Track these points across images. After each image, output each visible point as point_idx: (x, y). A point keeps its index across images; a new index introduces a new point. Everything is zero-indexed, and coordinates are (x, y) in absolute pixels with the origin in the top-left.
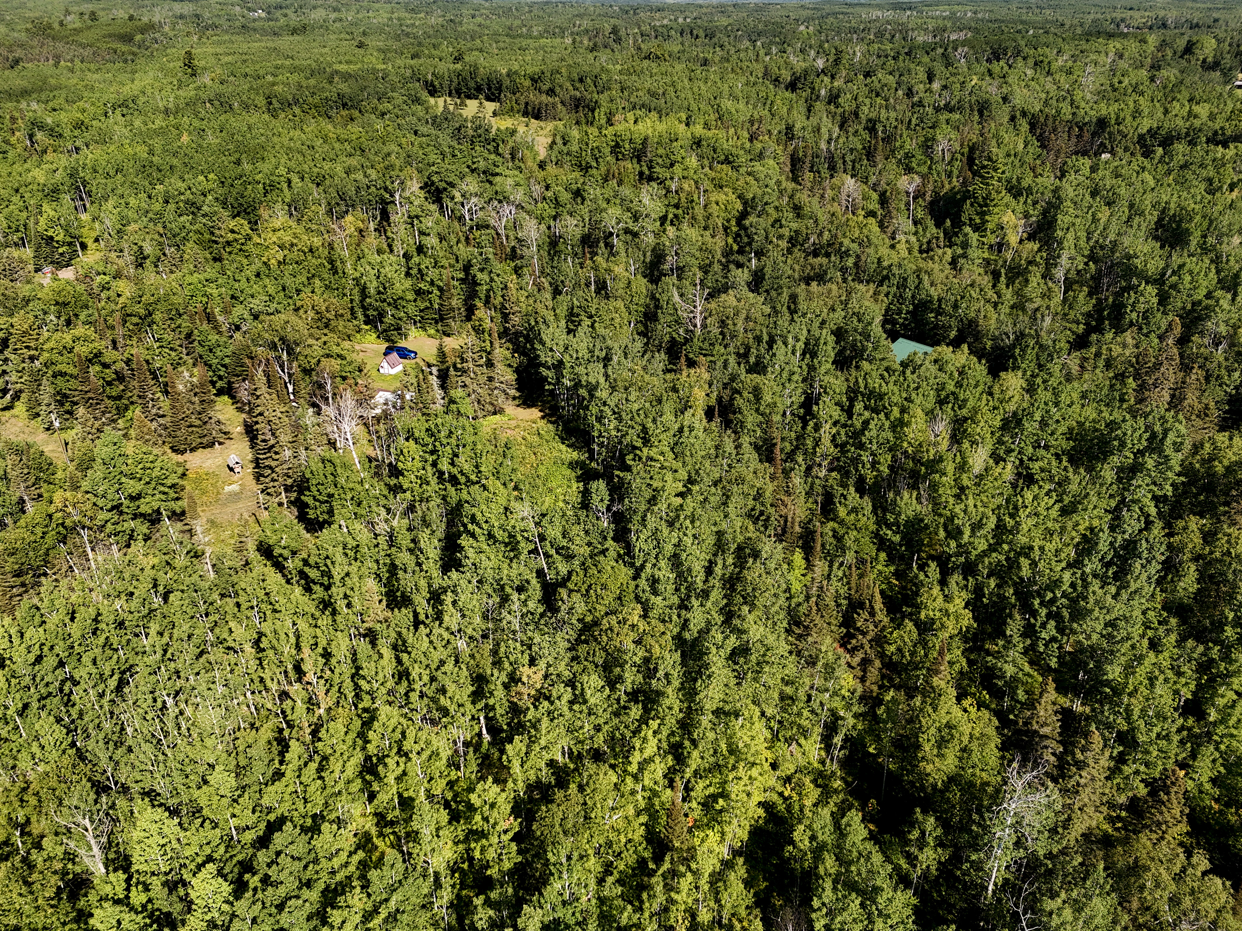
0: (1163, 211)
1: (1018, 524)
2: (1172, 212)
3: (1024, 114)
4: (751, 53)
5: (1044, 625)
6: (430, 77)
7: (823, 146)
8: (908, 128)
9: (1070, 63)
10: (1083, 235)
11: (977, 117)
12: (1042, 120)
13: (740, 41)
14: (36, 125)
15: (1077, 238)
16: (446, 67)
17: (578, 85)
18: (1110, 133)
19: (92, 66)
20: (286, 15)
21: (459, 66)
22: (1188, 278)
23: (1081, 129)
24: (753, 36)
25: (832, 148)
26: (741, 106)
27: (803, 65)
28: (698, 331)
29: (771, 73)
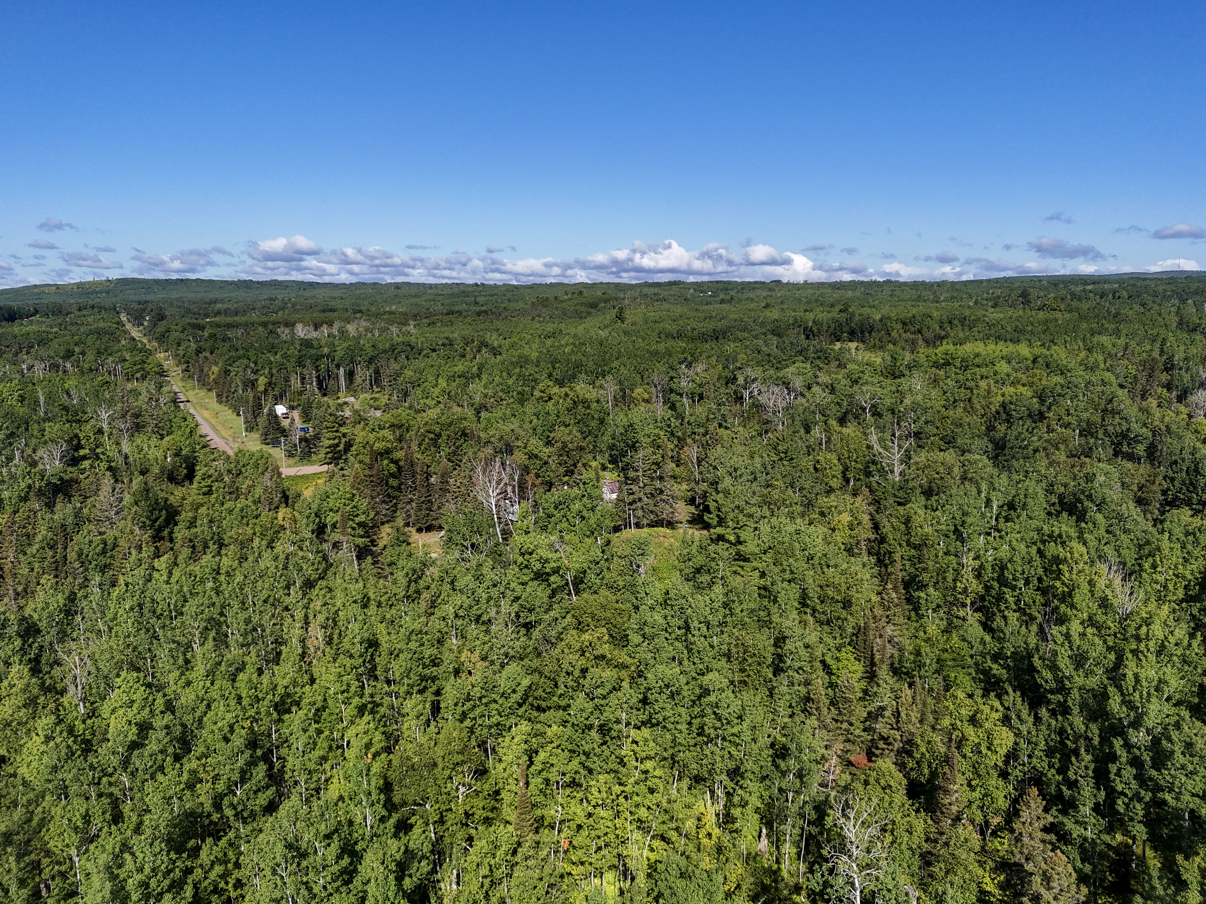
6: (810, 324)
16: (826, 316)
28: (896, 480)
29: (1188, 323)
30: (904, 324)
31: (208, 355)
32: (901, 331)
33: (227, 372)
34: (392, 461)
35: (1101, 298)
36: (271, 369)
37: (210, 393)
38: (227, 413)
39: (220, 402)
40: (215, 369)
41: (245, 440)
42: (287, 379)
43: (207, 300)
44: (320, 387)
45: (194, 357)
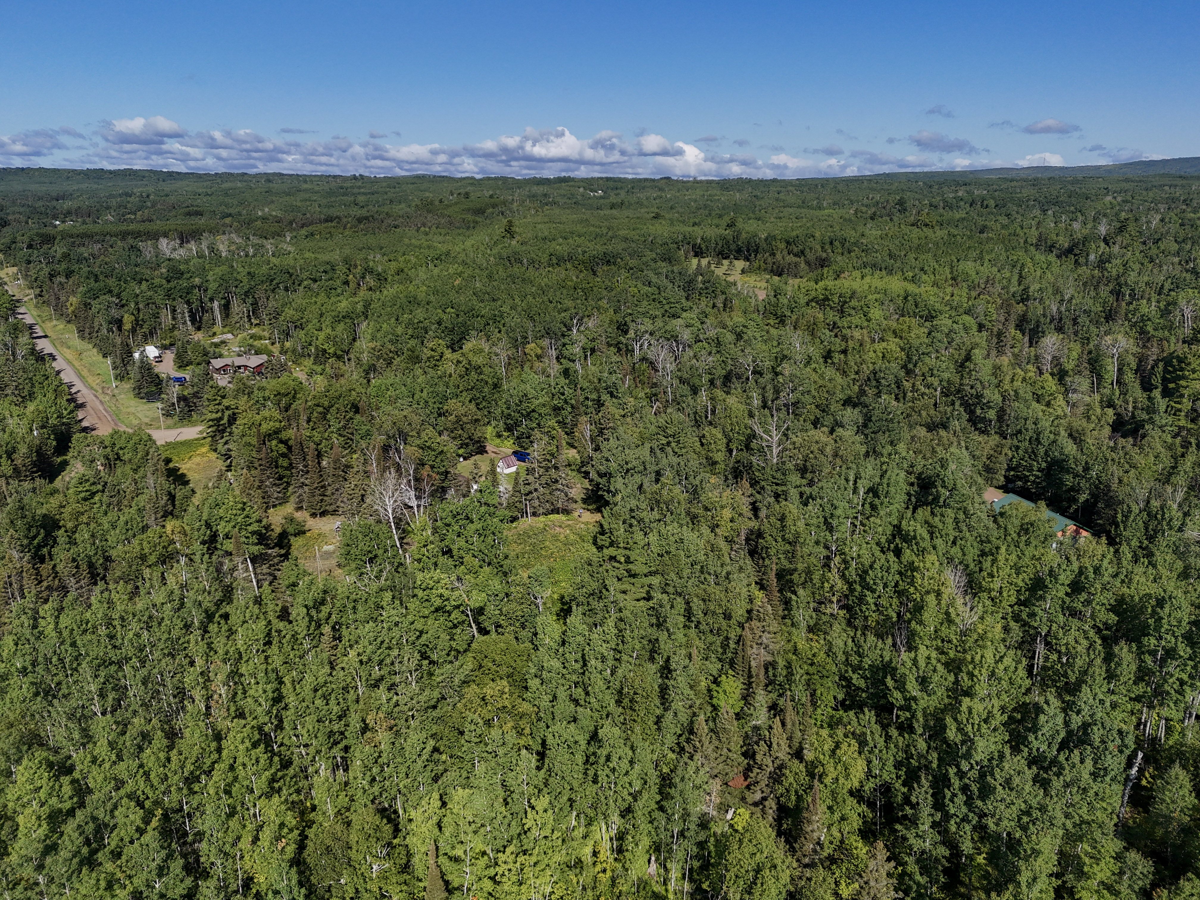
5: (952, 798)
25: (1063, 309)
28: (773, 461)
29: (1046, 239)
30: (788, 243)
31: (63, 280)
32: (785, 252)
33: (87, 306)
34: (281, 442)
35: (971, 205)
36: (137, 304)
37: (69, 326)
38: (93, 355)
39: (82, 338)
40: (73, 300)
41: (116, 391)
42: (156, 316)
43: (54, 194)
44: (193, 320)
45: (48, 282)
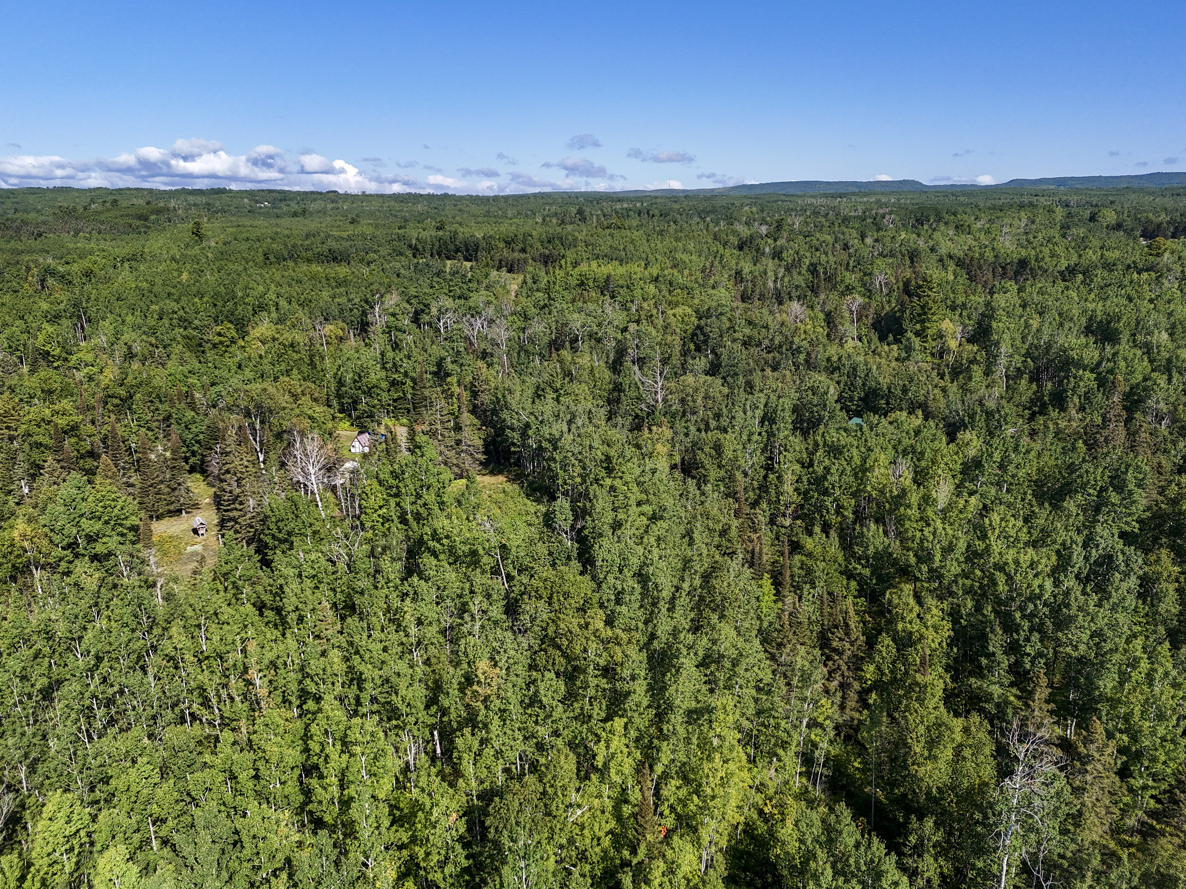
0: (1090, 319)
1: (988, 547)
2: (1099, 319)
3: (950, 257)
4: (701, 226)
5: (1028, 640)
6: (414, 242)
7: (771, 284)
8: (847, 269)
9: (987, 226)
10: (1018, 336)
11: (908, 262)
12: (967, 261)
13: (691, 218)
14: (49, 272)
15: (1013, 339)
16: (429, 234)
17: (546, 245)
18: (1031, 269)
19: (108, 237)
20: (289, 206)
21: (441, 233)
22: (1122, 364)
23: (1003, 268)
24: (702, 214)
25: (779, 285)
26: (694, 258)
27: (749, 233)
28: (660, 406)
32: (507, 251)
